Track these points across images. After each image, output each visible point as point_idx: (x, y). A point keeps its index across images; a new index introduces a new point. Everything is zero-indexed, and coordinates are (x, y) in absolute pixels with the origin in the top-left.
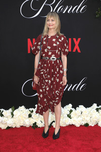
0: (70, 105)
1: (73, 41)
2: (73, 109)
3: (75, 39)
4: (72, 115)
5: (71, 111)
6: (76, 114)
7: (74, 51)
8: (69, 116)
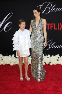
0: (58, 55)
1: (60, 25)
2: (60, 57)
3: (61, 24)
4: (59, 59)
5: (58, 58)
6: (61, 59)
7: (60, 29)
8: (58, 60)
